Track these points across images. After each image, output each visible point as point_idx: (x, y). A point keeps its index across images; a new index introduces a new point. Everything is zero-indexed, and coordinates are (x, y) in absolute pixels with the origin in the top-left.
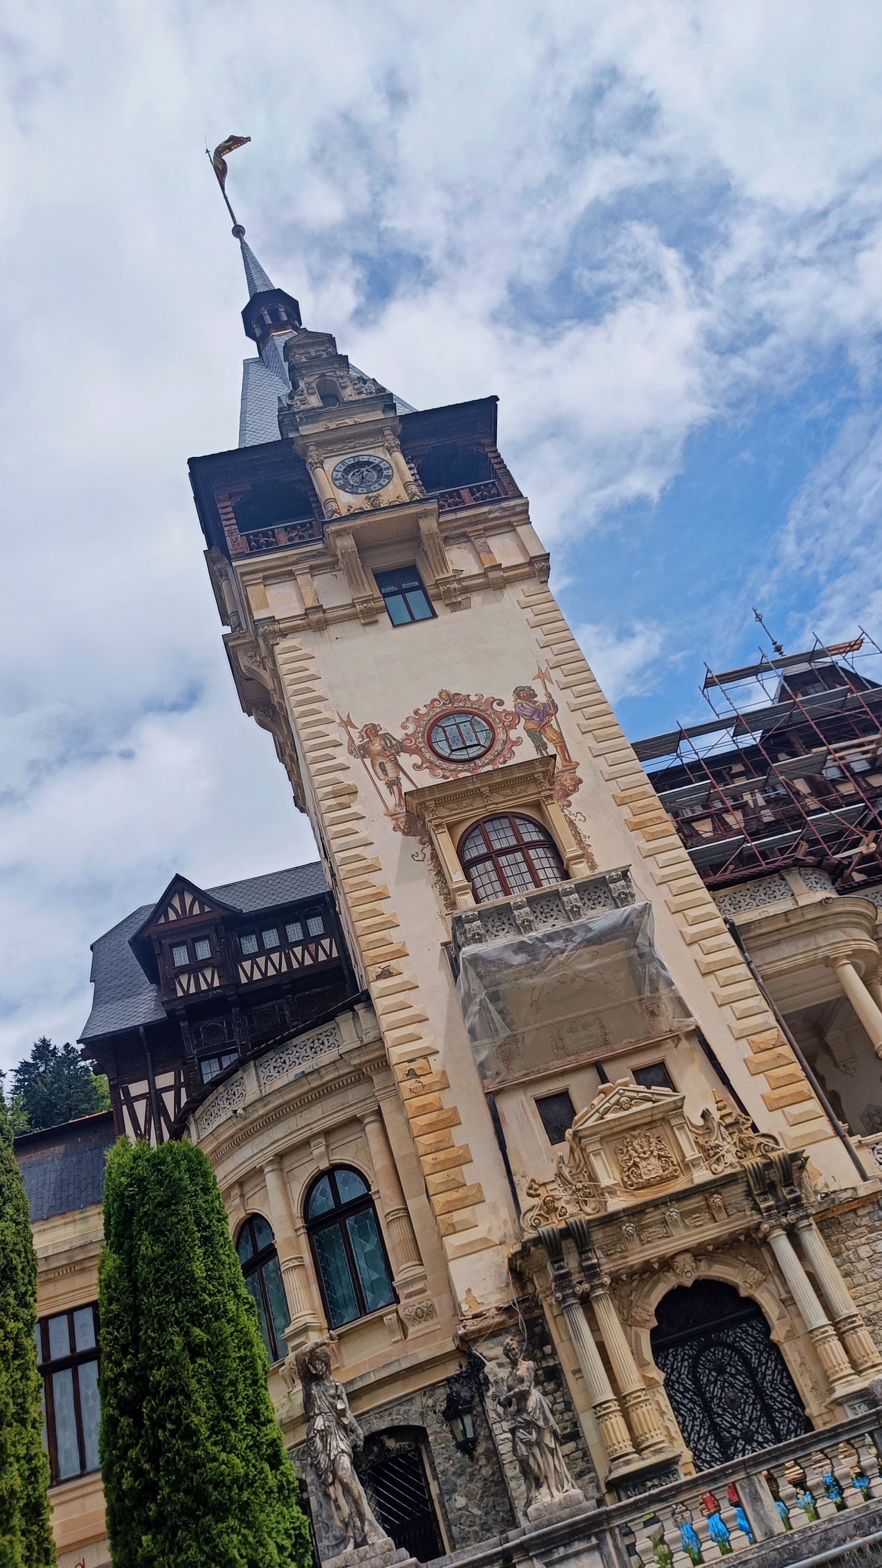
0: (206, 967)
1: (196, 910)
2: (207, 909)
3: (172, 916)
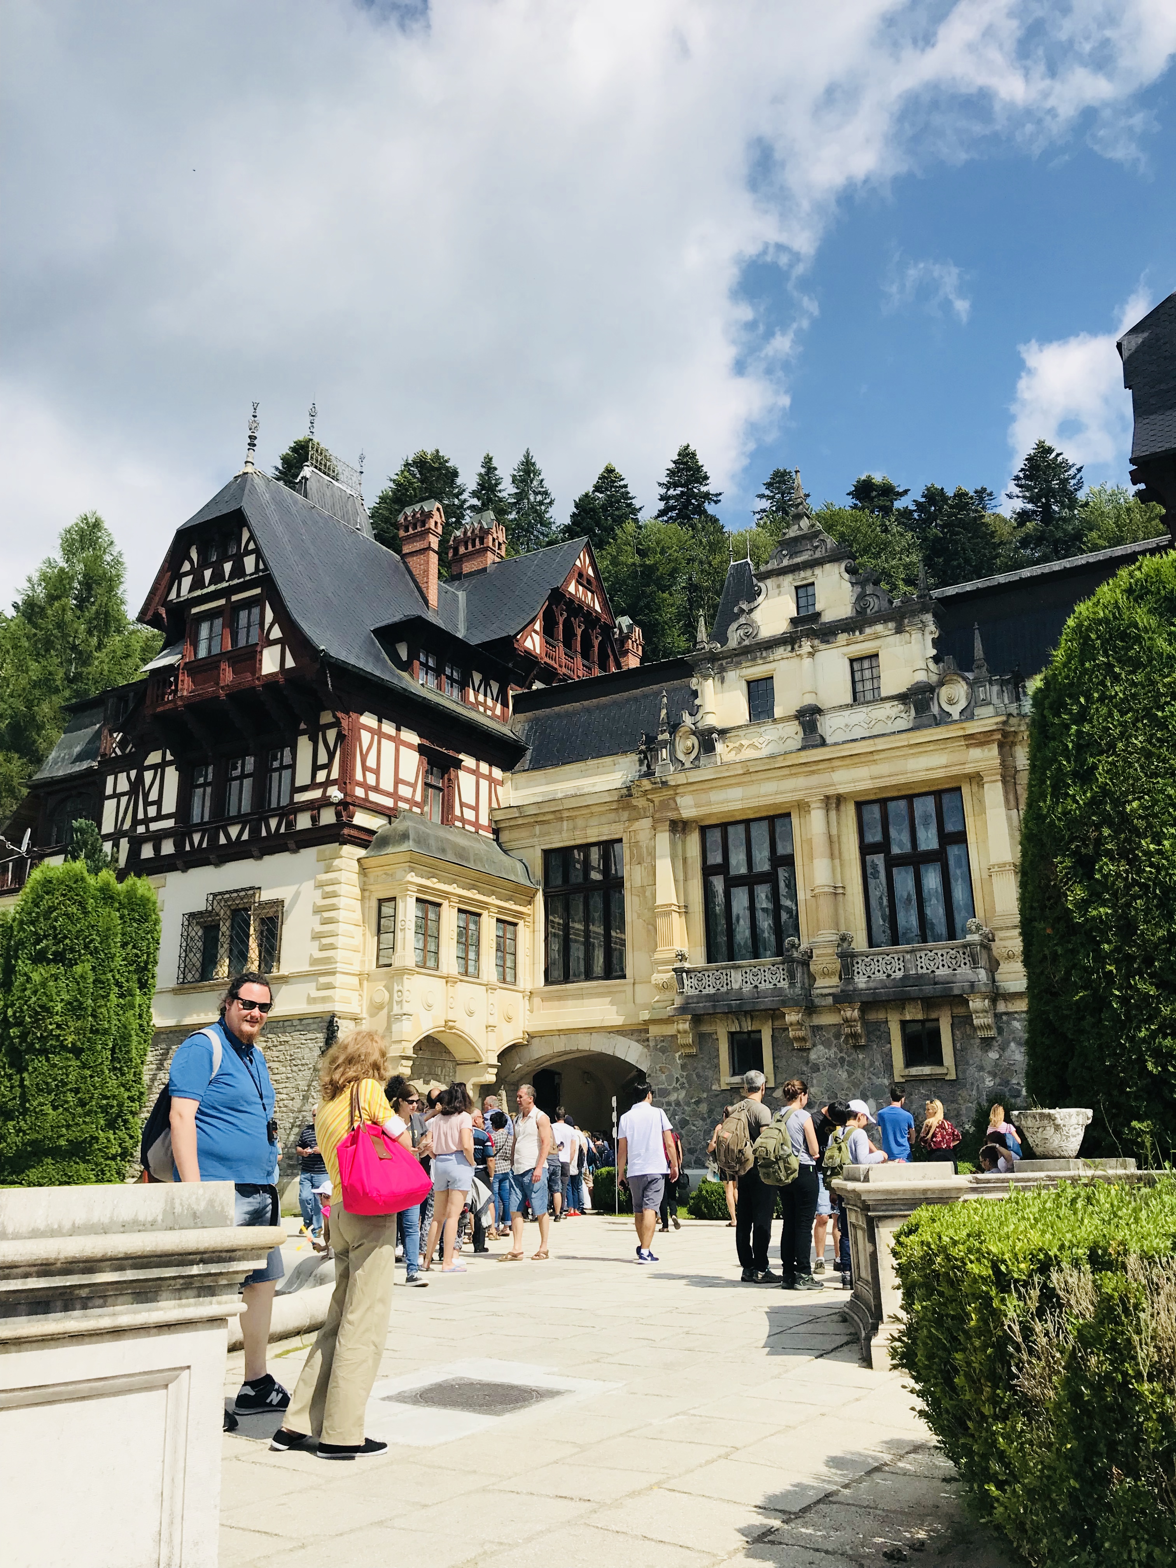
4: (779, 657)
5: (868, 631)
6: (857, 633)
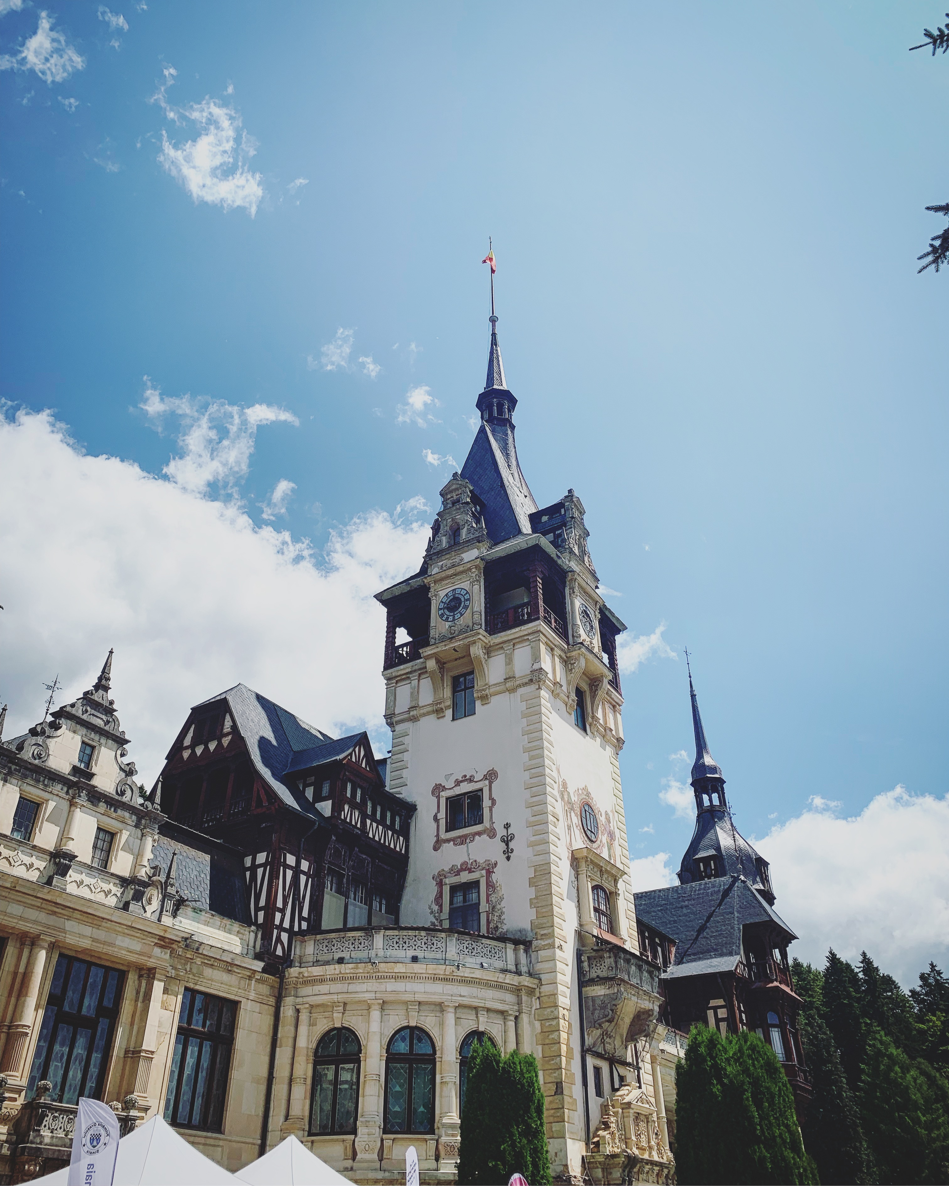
0: (357, 809)
1: (364, 765)
2: (368, 769)
3: (354, 760)
4: (56, 792)
5: (119, 811)
6: (113, 809)
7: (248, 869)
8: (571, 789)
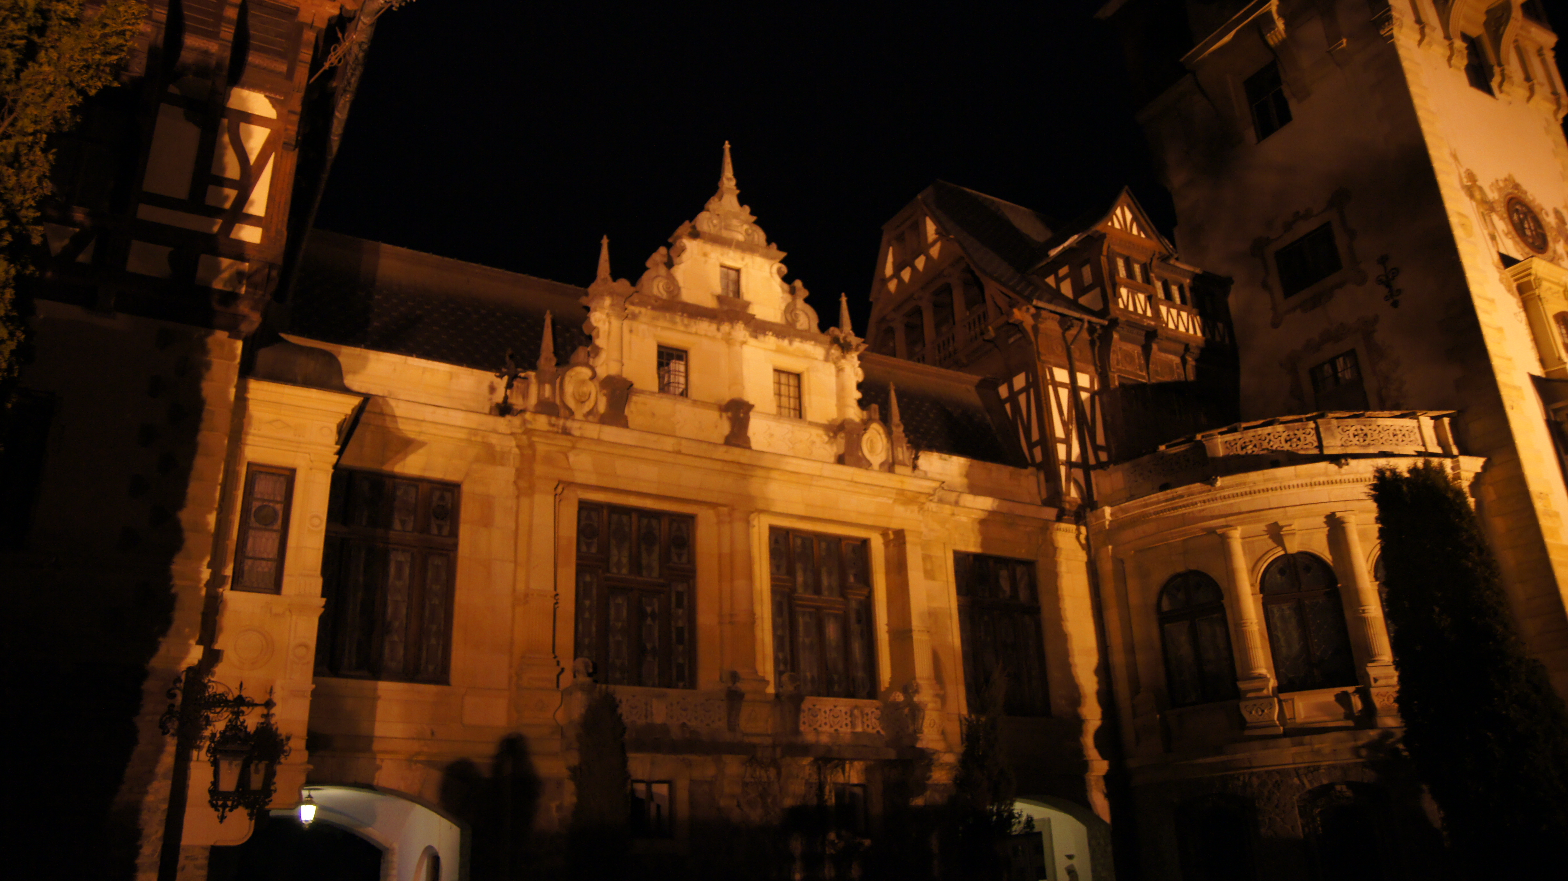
0: (1142, 292)
1: (1135, 231)
2: (1143, 236)
3: (1117, 226)
4: (703, 333)
5: (797, 344)
6: (787, 342)
7: (1006, 400)
8: (1484, 182)
